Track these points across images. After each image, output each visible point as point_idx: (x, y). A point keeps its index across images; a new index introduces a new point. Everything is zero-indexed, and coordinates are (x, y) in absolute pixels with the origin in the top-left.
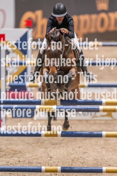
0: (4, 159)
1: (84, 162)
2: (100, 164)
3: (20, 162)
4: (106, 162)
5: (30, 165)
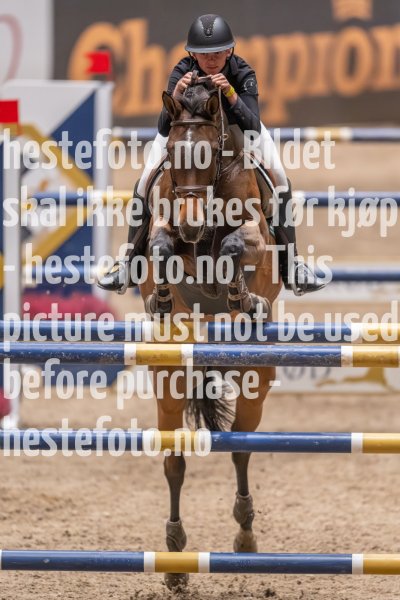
0: (14, 527)
1: (288, 538)
2: (342, 544)
3: (69, 535)
4: (363, 535)
5: (103, 547)
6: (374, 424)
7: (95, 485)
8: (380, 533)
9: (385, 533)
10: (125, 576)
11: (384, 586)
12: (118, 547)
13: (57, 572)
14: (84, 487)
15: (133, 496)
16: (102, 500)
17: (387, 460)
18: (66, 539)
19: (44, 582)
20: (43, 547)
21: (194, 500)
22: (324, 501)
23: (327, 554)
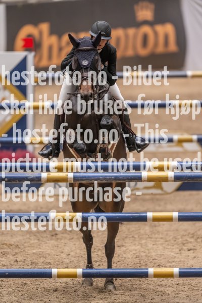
1: (119, 262)
2: (144, 264)
3: (17, 262)
4: (153, 260)
5: (33, 267)
6: (157, 208)
7: (29, 238)
8: (161, 258)
9: (163, 259)
10: (43, 280)
11: (163, 283)
12: (40, 267)
13: (12, 279)
14: (24, 240)
15: (46, 243)
16: (33, 245)
17: (164, 225)
18: (16, 263)
19: (6, 283)
20: (5, 267)
21: (75, 244)
22: (135, 244)
23: (137, 269)
